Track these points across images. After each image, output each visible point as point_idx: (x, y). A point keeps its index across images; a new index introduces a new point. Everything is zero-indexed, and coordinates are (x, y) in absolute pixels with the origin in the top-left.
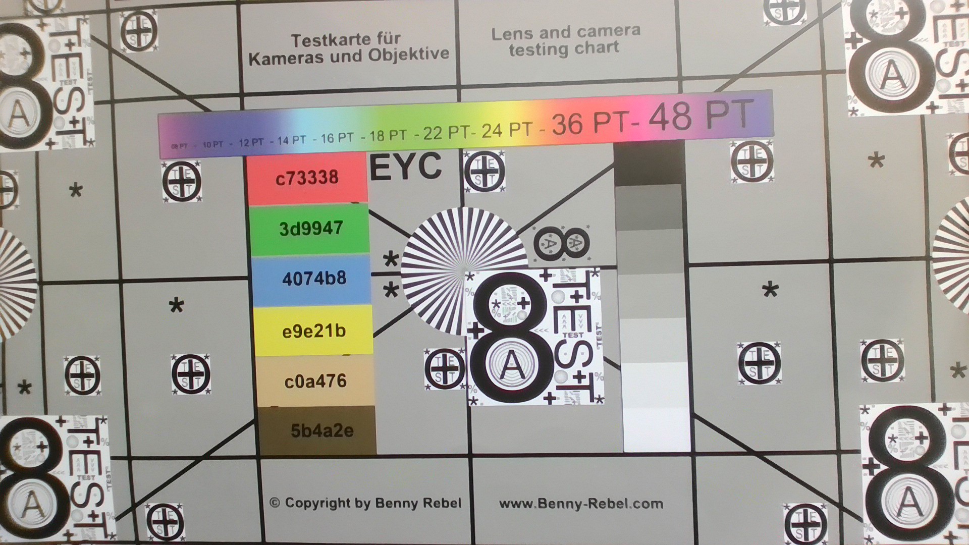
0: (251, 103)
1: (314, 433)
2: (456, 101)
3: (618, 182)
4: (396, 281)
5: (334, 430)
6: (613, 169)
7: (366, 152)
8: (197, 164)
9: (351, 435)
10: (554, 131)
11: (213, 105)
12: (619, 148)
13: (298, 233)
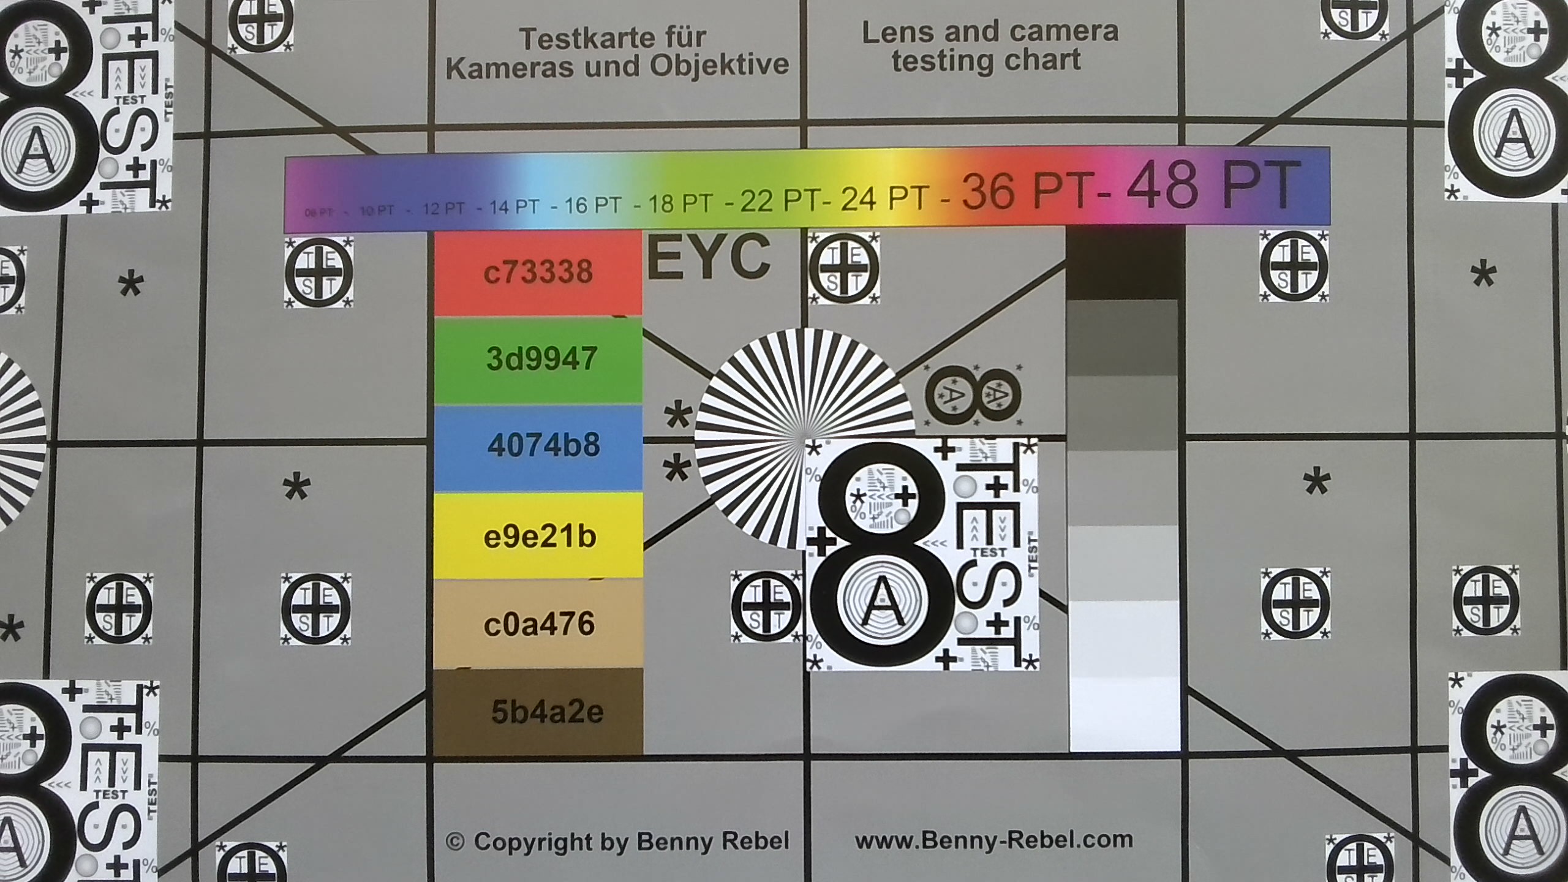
0: (445, 142)
1: (533, 715)
2: (799, 147)
3: (1072, 293)
4: (686, 451)
5: (569, 712)
6: (1064, 271)
7: (641, 230)
8: (348, 242)
9: (600, 719)
10: (965, 202)
11: (379, 143)
12: (1076, 236)
13: (520, 367)
